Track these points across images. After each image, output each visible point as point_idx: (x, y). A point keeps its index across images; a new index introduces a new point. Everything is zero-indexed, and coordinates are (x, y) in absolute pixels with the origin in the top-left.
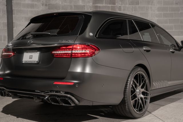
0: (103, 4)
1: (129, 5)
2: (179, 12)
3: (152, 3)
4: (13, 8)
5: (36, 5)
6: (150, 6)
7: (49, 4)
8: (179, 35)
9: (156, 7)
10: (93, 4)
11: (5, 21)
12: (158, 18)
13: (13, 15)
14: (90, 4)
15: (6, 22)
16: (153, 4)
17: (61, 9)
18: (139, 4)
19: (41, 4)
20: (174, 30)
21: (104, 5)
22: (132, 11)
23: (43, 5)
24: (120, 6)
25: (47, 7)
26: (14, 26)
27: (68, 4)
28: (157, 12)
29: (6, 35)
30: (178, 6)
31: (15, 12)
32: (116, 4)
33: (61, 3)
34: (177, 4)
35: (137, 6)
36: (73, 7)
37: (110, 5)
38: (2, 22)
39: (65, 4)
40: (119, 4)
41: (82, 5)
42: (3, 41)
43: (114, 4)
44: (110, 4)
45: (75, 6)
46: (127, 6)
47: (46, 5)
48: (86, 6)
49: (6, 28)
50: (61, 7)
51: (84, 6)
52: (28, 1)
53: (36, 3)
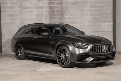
1: (71, 5)
2: (105, 8)
4: (1, 10)
6: (85, 5)
7: (22, 6)
8: (105, 23)
9: (89, 5)
10: (49, 5)
13: (1, 13)
16: (87, 4)
17: (29, 8)
18: (78, 4)
19: (17, 7)
20: (101, 20)
21: (56, 5)
22: (74, 9)
25: (21, 8)
26: (1, 20)
28: (90, 9)
30: (104, 4)
32: (63, 4)
33: (29, 5)
34: (103, 3)
36: (37, 7)
43: (62, 4)
44: (59, 4)
47: (20, 7)
51: (43, 6)
52: (9, 5)
53: (14, 6)
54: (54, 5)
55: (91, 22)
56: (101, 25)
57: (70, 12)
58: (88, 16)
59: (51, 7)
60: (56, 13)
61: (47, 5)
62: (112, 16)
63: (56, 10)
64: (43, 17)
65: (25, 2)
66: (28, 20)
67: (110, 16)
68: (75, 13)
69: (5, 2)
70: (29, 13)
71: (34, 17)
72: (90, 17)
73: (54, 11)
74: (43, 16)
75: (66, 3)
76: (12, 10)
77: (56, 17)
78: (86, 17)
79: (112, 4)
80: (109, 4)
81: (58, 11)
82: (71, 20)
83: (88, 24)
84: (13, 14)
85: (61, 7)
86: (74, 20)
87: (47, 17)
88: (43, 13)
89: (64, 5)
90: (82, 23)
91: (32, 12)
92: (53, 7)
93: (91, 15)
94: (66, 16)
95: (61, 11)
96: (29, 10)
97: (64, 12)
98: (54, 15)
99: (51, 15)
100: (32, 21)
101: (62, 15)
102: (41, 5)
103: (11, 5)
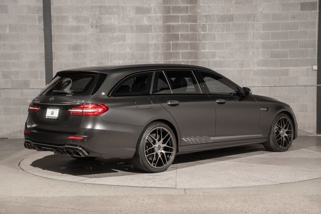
0: (179, 21)
1: (218, 22)
2: (298, 31)
3: (254, 18)
4: (52, 33)
5: (83, 27)
6: (250, 22)
7: (100, 25)
8: (297, 66)
9: (260, 24)
10: (164, 22)
11: (42, 51)
12: (263, 41)
13: (53, 43)
14: (160, 22)
15: (44, 52)
16: (255, 20)
17: (117, 31)
18: (233, 20)
19: (90, 26)
20: (289, 58)
21: (180, 23)
22: (223, 31)
23: (92, 26)
24: (203, 25)
25: (98, 30)
26: (53, 57)
27: (128, 24)
28: (262, 32)
29: (44, 70)
30: (296, 21)
31: (54, 38)
32: (198, 22)
33: (117, 23)
34: (294, 18)
35: (231, 23)
36: (135, 29)
37: (189, 24)
38: (38, 52)
39: (124, 24)
40: (203, 21)
41: (148, 24)
42: (39, 79)
43: (195, 21)
44: (189, 21)
45: (137, 26)
46: (215, 23)
47: (97, 27)
48: (153, 26)
49: (44, 61)
50: (117, 29)
51: (151, 26)
52: (72, 23)
53: (83, 24)
54: (177, 24)
55: (265, 63)
56: (288, 70)
57: (214, 39)
58: (257, 48)
59: (168, 29)
60: (180, 42)
61: (160, 23)
62: (316, 48)
63: (181, 34)
64: (149, 50)
65: (107, 16)
66: (115, 59)
67: (310, 49)
68: (226, 43)
69: (63, 15)
70: (118, 41)
71: (128, 50)
72: (261, 50)
73: (176, 37)
74: (150, 48)
75: (204, 19)
76: (78, 34)
77: (181, 51)
78: (253, 52)
79: (317, 20)
80: (309, 20)
81: (186, 37)
82: (217, 59)
83: (256, 68)
84: (81, 43)
85: (194, 29)
86: (223, 58)
87: (160, 51)
88: (151, 42)
89: (201, 22)
90: (242, 65)
91: (123, 38)
92: (173, 26)
93: (264, 46)
94: (205, 49)
95: (194, 38)
96: (116, 34)
97: (199, 41)
98: (176, 46)
99: (168, 47)
100: (123, 60)
101: (195, 47)
102: (145, 22)
103: (74, 24)
